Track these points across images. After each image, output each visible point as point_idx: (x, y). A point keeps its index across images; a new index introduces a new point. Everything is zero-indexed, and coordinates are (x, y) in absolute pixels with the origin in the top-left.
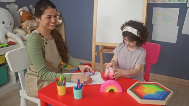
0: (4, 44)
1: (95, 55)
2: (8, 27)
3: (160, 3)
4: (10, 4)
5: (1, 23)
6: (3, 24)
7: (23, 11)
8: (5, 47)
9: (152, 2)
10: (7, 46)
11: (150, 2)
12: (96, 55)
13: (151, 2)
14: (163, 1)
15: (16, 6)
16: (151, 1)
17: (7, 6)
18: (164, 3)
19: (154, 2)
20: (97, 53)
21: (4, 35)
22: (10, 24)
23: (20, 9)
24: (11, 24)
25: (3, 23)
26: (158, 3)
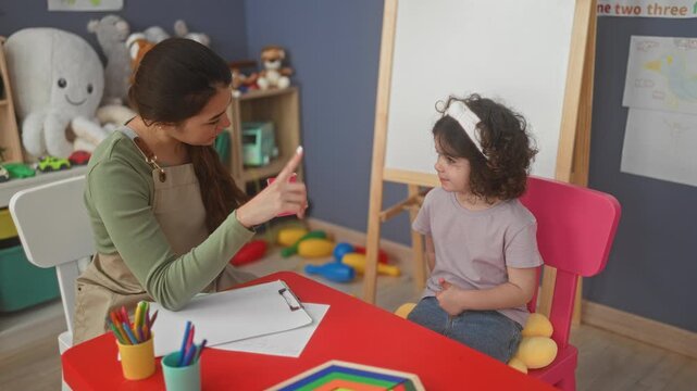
0: (56, 160)
1: (380, 218)
2: (80, 100)
3: (658, 15)
4: (100, 19)
5: (55, 85)
6: (61, 90)
7: (142, 43)
8: (57, 170)
9: (626, 15)
10: (63, 167)
11: (617, 12)
12: (383, 219)
13: (621, 15)
14: (674, 10)
15: (122, 26)
16: (620, 11)
17: (92, 26)
18: (679, 16)
19: (632, 15)
20: (389, 210)
21: (62, 128)
22: (86, 91)
23: (134, 37)
24: (90, 90)
25: (62, 84)
26: (653, 16)
